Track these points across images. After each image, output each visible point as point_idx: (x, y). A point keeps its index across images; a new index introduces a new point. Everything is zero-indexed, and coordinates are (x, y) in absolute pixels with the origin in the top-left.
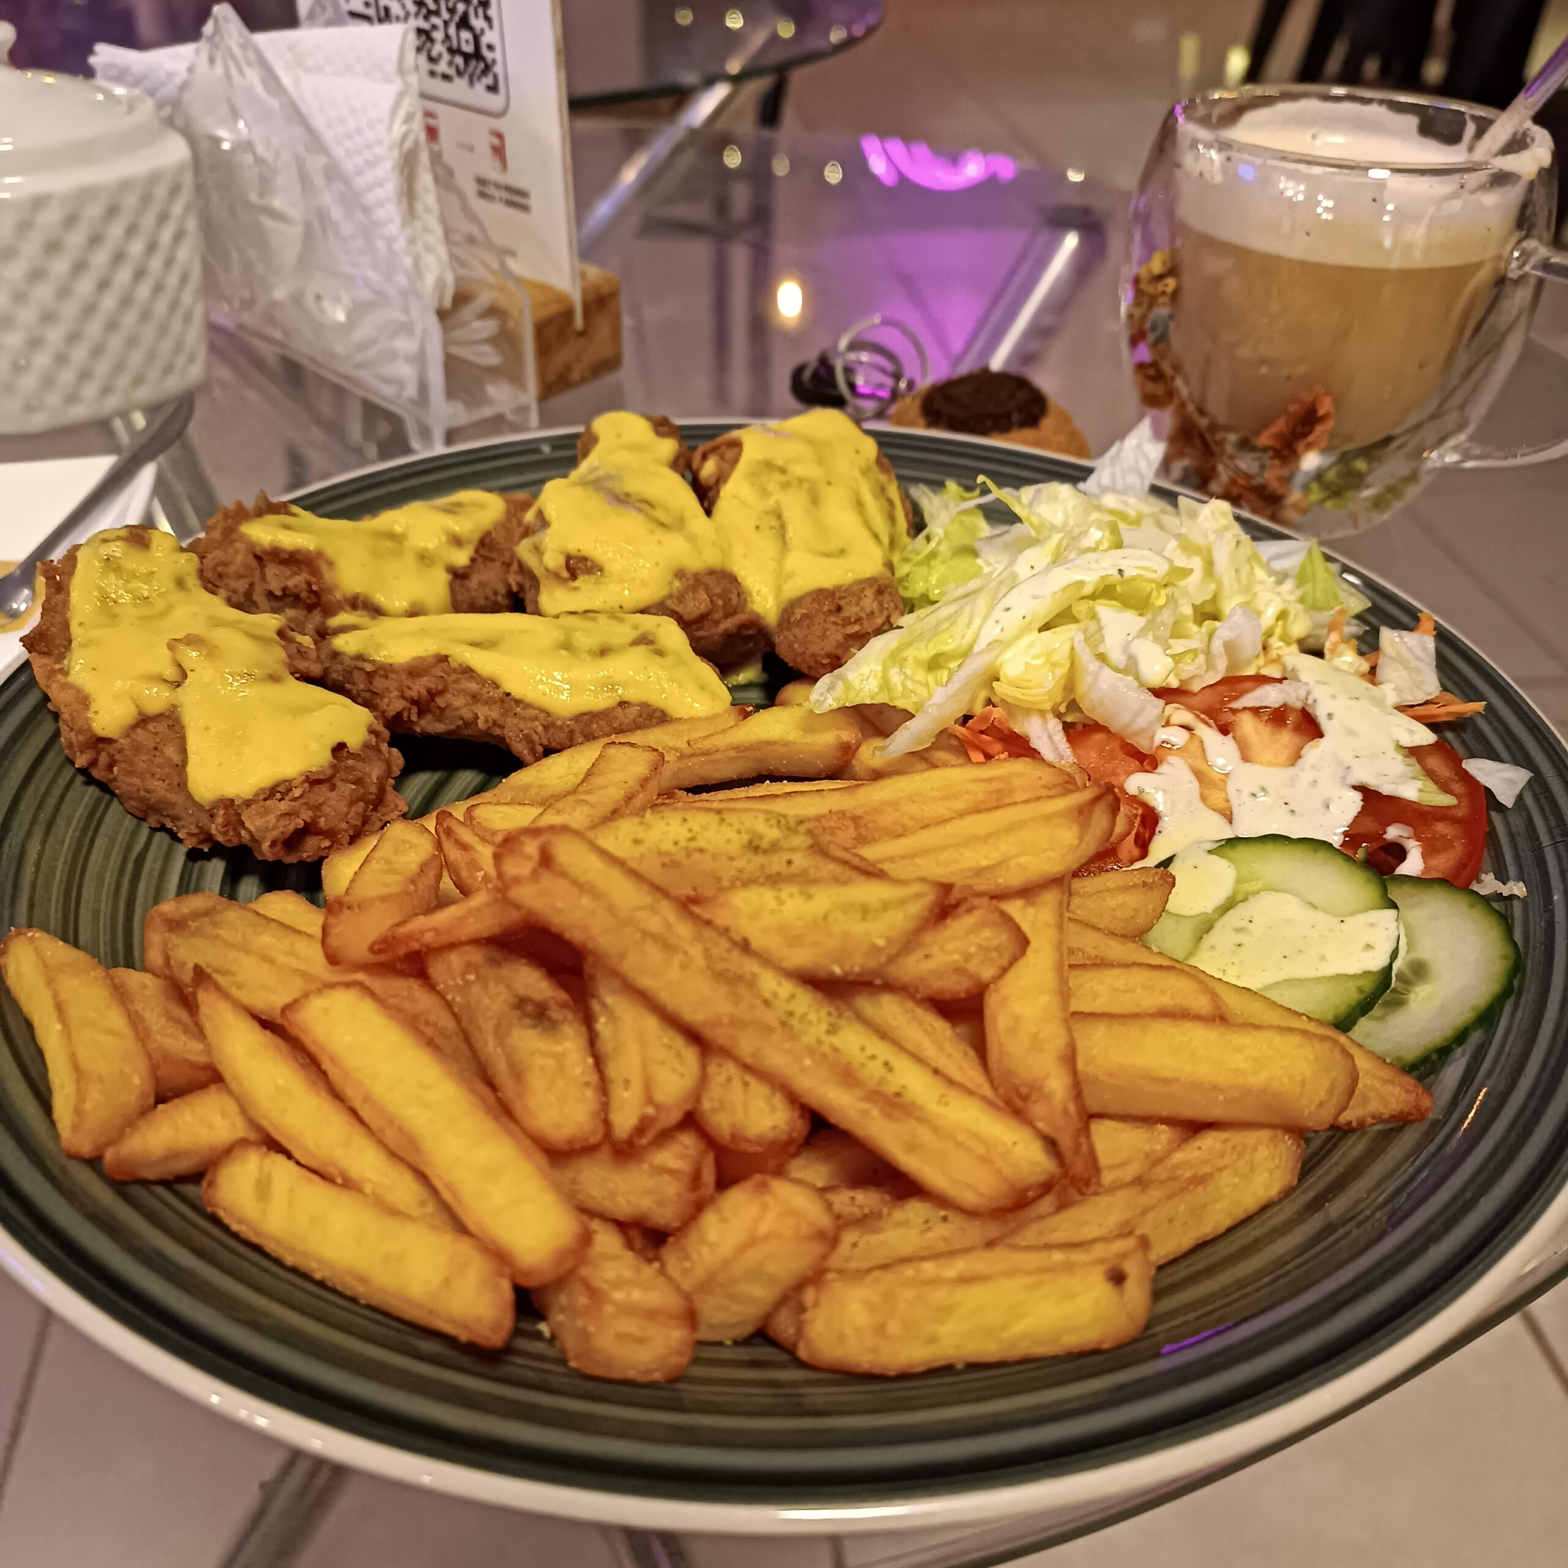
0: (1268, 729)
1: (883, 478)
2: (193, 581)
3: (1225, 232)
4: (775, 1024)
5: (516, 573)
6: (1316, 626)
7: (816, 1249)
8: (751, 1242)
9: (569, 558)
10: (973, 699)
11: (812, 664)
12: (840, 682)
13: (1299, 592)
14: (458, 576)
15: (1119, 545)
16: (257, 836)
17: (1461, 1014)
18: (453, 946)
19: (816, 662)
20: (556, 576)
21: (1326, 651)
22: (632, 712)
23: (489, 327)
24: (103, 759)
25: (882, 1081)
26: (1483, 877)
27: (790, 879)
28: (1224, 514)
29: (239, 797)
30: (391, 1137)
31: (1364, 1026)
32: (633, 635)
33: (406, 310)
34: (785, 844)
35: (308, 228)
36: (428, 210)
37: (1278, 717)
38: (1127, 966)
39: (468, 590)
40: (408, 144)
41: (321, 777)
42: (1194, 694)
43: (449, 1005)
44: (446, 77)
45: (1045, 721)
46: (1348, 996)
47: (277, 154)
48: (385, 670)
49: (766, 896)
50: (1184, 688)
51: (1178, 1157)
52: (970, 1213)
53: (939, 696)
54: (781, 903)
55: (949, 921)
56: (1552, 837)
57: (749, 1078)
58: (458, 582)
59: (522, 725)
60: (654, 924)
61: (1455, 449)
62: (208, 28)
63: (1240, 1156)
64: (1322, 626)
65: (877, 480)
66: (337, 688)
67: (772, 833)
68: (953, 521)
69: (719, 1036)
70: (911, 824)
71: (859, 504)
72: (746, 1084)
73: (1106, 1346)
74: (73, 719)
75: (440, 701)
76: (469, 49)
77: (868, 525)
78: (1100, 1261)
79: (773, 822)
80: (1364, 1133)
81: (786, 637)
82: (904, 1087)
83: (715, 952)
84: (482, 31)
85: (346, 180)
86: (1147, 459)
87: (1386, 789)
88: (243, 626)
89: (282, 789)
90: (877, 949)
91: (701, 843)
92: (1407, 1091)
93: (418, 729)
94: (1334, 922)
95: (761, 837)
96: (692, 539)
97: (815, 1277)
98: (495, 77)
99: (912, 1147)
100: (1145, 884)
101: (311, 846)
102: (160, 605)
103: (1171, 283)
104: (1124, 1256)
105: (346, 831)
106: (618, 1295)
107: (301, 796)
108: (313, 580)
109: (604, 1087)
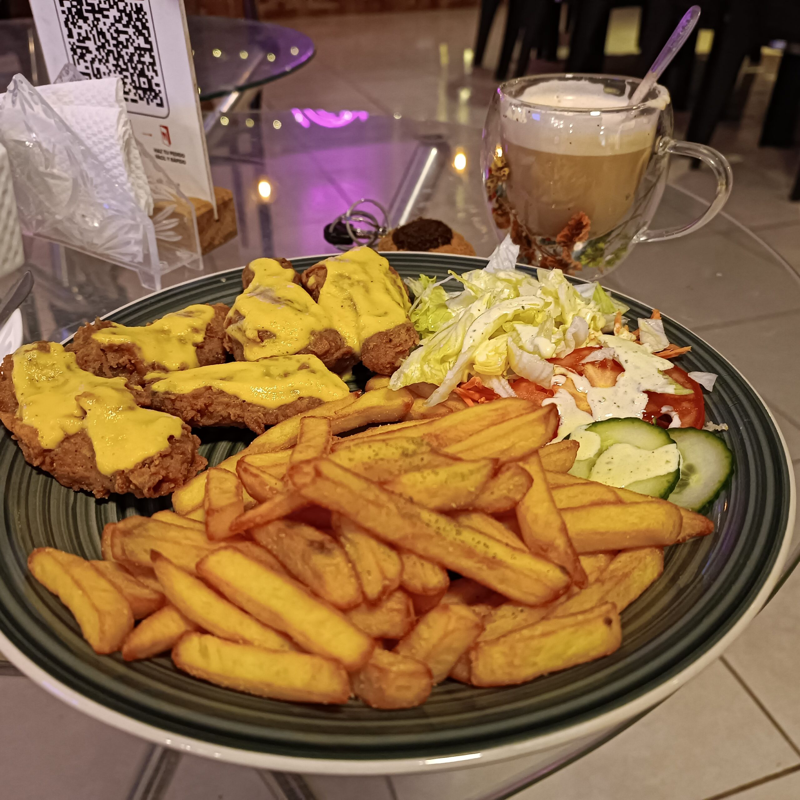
0: (600, 371)
1: (394, 276)
2: (74, 366)
3: (531, 145)
4: (433, 533)
5: (228, 343)
6: (607, 322)
7: (475, 632)
8: (446, 635)
9: (259, 332)
10: (463, 376)
11: (382, 368)
12: (402, 375)
13: (598, 307)
14: (199, 347)
15: (518, 295)
16: (140, 486)
17: (714, 486)
18: (268, 522)
19: (383, 367)
20: (254, 341)
21: (615, 332)
22: (306, 401)
23: (174, 222)
24: (48, 460)
25: (486, 553)
26: (708, 424)
27: (425, 467)
28: (560, 275)
29: (127, 469)
30: (264, 617)
31: (672, 497)
32: (298, 365)
33: (134, 219)
34: (419, 451)
35: (75, 181)
36: (138, 168)
37: (603, 365)
38: (572, 485)
39: (204, 354)
40: (127, 137)
41: (167, 453)
42: (562, 359)
43: (269, 552)
44: (134, 101)
45: (500, 381)
46: (664, 485)
47: (54, 146)
48: (181, 397)
49: (417, 476)
50: (559, 357)
51: (612, 567)
52: (532, 606)
53: (450, 375)
54: (424, 478)
55: (500, 476)
56: (733, 402)
57: (423, 562)
58: (199, 350)
59: (253, 416)
60: (371, 496)
61: (644, 234)
62: (11, 86)
63: (640, 561)
64: (611, 321)
65: (391, 278)
66: (159, 409)
67: (411, 447)
68: (432, 293)
69: (407, 544)
70: (463, 435)
71: (387, 290)
72: (422, 565)
73: (609, 653)
74: (30, 442)
75: (211, 409)
76: (146, 86)
77: (394, 300)
78: (600, 616)
79: (411, 442)
80: (685, 544)
81: (368, 357)
82: (495, 554)
83: (399, 505)
84: (152, 77)
85: (95, 157)
86: (512, 254)
87: (659, 391)
88: (108, 385)
89: (148, 461)
90: (470, 493)
91: (381, 456)
92: (703, 522)
93: (201, 424)
94: (649, 453)
95: (407, 449)
96: (314, 315)
97: (475, 646)
98: (161, 99)
99: (503, 581)
100: (568, 448)
101: (166, 487)
102: (62, 380)
103: (507, 170)
104: (608, 612)
105: (181, 478)
106: (394, 669)
107: (159, 464)
108: (132, 358)
109: (357, 576)
